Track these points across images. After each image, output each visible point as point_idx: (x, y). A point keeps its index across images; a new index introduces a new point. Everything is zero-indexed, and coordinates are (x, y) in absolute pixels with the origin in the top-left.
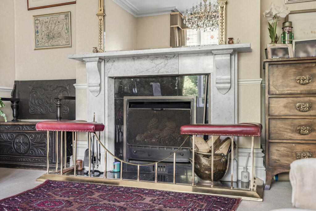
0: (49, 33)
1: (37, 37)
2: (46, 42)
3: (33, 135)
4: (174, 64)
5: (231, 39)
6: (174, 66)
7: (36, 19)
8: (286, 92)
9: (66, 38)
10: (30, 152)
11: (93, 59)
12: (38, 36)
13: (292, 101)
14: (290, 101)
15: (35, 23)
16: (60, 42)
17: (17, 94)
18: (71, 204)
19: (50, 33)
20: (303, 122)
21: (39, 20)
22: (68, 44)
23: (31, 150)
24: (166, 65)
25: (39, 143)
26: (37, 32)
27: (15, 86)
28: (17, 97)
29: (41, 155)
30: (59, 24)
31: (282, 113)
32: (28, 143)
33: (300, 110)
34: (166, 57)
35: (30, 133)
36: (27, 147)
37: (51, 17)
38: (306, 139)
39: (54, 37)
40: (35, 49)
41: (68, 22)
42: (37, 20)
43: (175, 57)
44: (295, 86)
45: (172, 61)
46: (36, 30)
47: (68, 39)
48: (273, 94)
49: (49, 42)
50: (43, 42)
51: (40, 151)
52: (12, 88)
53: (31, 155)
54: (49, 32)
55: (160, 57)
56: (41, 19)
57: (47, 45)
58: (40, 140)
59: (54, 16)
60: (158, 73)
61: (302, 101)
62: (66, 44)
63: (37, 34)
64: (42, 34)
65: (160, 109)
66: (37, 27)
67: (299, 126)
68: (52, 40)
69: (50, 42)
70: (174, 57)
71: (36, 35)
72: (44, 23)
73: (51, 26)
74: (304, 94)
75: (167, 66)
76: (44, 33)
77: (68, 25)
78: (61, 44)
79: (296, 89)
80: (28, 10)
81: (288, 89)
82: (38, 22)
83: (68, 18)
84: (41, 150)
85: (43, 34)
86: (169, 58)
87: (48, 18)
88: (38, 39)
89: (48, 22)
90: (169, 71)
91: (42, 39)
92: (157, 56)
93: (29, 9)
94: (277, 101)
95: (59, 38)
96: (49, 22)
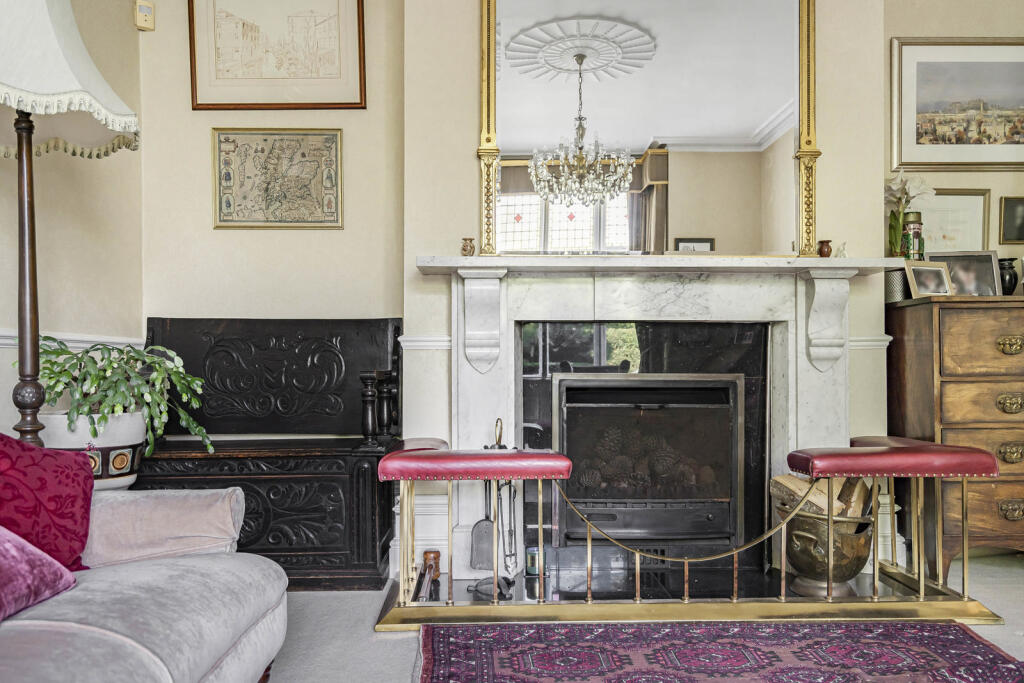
0: (269, 184)
1: (227, 191)
2: (257, 207)
3: (280, 487)
4: (700, 296)
5: (824, 244)
6: (699, 301)
7: (223, 140)
8: (978, 370)
9: (326, 202)
10: (271, 540)
11: (486, 271)
12: (229, 187)
13: (989, 389)
14: (986, 391)
15: (220, 151)
16: (307, 212)
19: (272, 184)
20: (1009, 436)
21: (234, 141)
22: (332, 218)
23: (271, 531)
24: (679, 297)
25: (301, 510)
26: (228, 177)
27: (153, 336)
29: (310, 545)
30: (303, 160)
31: (971, 417)
32: (261, 509)
33: (1005, 411)
34: (681, 277)
35: (271, 480)
36: (259, 524)
37: (277, 137)
38: (1016, 472)
39: (286, 197)
40: (217, 228)
41: (334, 159)
42: (227, 140)
43: (702, 278)
44: (996, 358)
45: (695, 288)
46: (224, 172)
47: (334, 205)
48: (951, 375)
49: (267, 208)
50: (246, 206)
51: (305, 533)
53: (273, 547)
54: (268, 180)
55: (664, 275)
56: (240, 139)
57: (261, 217)
58: (307, 499)
59: (286, 137)
60: (659, 315)
61: (1009, 390)
62: (327, 219)
63: (224, 183)
64: (242, 185)
65: (656, 406)
66: (227, 163)
67: (1003, 444)
68: (278, 204)
69: (272, 209)
70: (699, 277)
71: (220, 184)
72: (252, 152)
73: (276, 164)
74: (1014, 375)
75: (681, 299)
76: (251, 181)
77: (334, 167)
78: (310, 219)
79: (996, 363)
80: (194, 109)
81: (981, 363)
82: (231, 147)
83: (334, 145)
84: (307, 532)
85: (248, 184)
86: (687, 280)
87: (265, 140)
88: (230, 197)
89: (266, 153)
90: (688, 313)
91: (245, 198)
92: (656, 273)
93: (196, 107)
94: (959, 391)
95: (302, 201)
96: (271, 153)
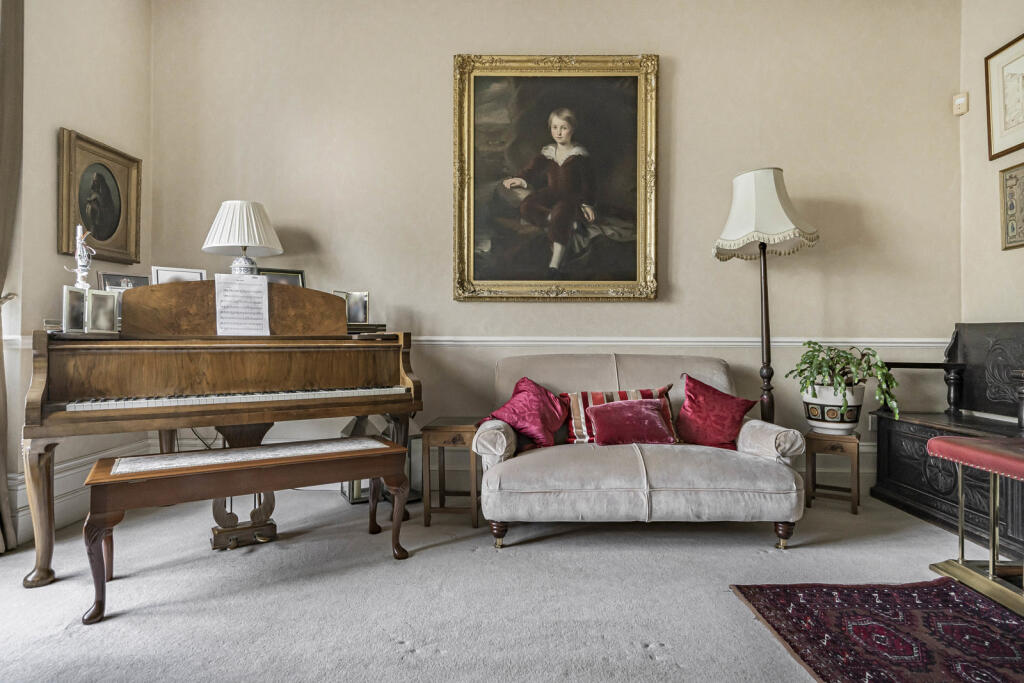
1: (1011, 219)
7: (1008, 178)
12: (1013, 215)
15: (1007, 187)
17: (959, 353)
18: (929, 667)
21: (1015, 176)
25: (977, 479)
26: (1012, 207)
27: (957, 337)
28: (960, 361)
29: (982, 509)
32: (952, 471)
36: (952, 481)
40: (1006, 249)
42: (1011, 177)
46: (1009, 203)
52: (949, 340)
56: (1020, 173)
63: (1010, 212)
66: (1012, 195)
71: (1007, 214)
80: (990, 160)
82: (1013, 182)
84: (980, 497)
88: (1014, 223)
93: (992, 158)
